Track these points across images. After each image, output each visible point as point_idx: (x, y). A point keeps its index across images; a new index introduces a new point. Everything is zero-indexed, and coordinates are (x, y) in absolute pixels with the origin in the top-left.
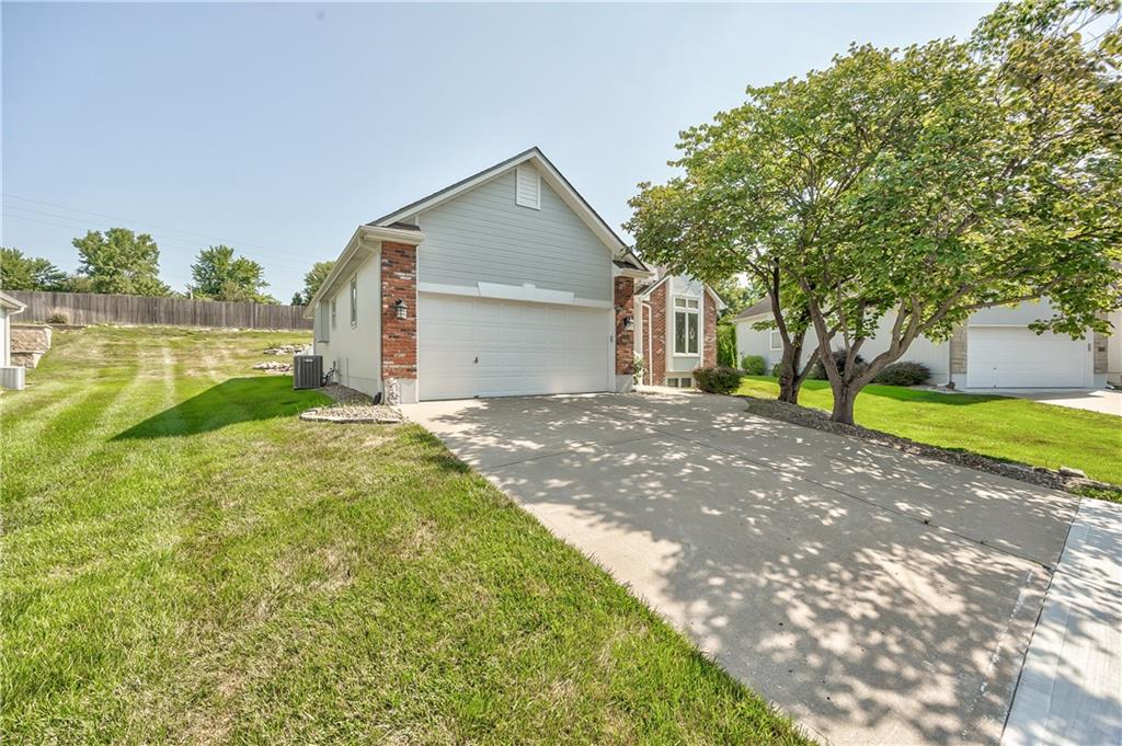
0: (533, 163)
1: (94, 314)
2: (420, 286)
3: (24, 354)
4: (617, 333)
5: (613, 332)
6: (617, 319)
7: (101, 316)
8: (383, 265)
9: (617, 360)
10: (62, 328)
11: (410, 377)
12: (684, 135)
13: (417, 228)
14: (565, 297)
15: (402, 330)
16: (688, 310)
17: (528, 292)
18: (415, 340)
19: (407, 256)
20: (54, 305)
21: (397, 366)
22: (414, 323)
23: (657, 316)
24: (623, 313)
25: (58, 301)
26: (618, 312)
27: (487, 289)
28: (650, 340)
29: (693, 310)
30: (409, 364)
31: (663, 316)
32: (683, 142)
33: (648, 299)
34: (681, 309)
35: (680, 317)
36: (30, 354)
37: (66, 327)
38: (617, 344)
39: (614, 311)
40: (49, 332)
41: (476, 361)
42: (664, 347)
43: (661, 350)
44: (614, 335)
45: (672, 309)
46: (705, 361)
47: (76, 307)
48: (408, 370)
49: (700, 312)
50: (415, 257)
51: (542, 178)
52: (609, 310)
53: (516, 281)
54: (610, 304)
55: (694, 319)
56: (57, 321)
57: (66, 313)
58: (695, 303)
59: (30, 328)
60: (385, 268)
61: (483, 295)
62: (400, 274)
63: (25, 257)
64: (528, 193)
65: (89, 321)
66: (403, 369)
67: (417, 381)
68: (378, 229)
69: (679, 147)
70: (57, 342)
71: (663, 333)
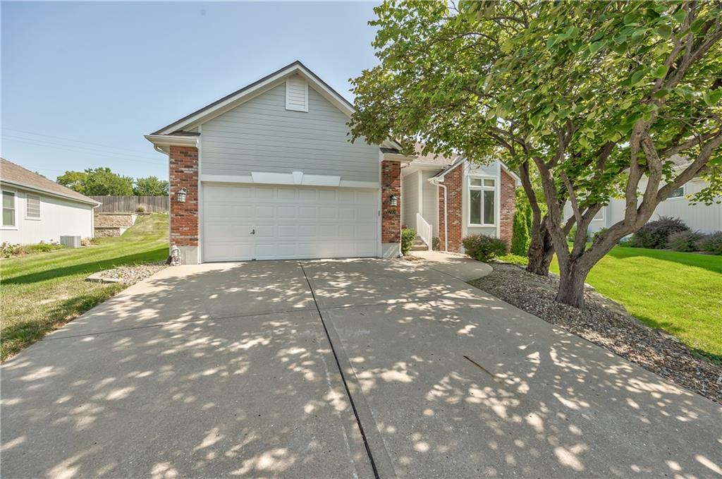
0: (297, 74)
1: (156, 207)
2: (202, 177)
3: (116, 228)
4: (383, 208)
5: (380, 208)
6: (383, 197)
7: (160, 208)
8: (171, 163)
9: (383, 231)
10: (141, 215)
11: (192, 245)
12: (378, 11)
13: (198, 134)
14: (333, 181)
15: (186, 210)
16: (483, 188)
17: (297, 177)
18: (197, 218)
19: (190, 156)
20: (139, 203)
21: (182, 237)
22: (196, 205)
23: (453, 193)
24: (389, 191)
25: (141, 201)
26: (383, 190)
27: (259, 177)
28: (446, 214)
29: (490, 188)
30: (191, 235)
31: (459, 194)
32: (376, 18)
33: (442, 180)
34: (476, 187)
35: (475, 194)
36: (119, 228)
37: (143, 214)
38: (383, 217)
39: (380, 191)
40: (134, 217)
41: (254, 233)
42: (460, 219)
43: (456, 222)
44: (381, 210)
45: (468, 187)
46: (502, 231)
47: (149, 204)
48: (191, 240)
49: (497, 190)
50: (197, 156)
51: (309, 86)
52: (378, 189)
53: (287, 170)
54: (378, 185)
55: (490, 196)
56: (140, 211)
57: (144, 206)
58: (492, 183)
59: (125, 215)
60: (172, 166)
61: (255, 182)
62: (183, 169)
63: (159, 180)
64: (296, 99)
65: (154, 211)
66: (187, 239)
67: (199, 248)
68: (161, 136)
69: (373, 23)
70: (137, 222)
71: (459, 207)
